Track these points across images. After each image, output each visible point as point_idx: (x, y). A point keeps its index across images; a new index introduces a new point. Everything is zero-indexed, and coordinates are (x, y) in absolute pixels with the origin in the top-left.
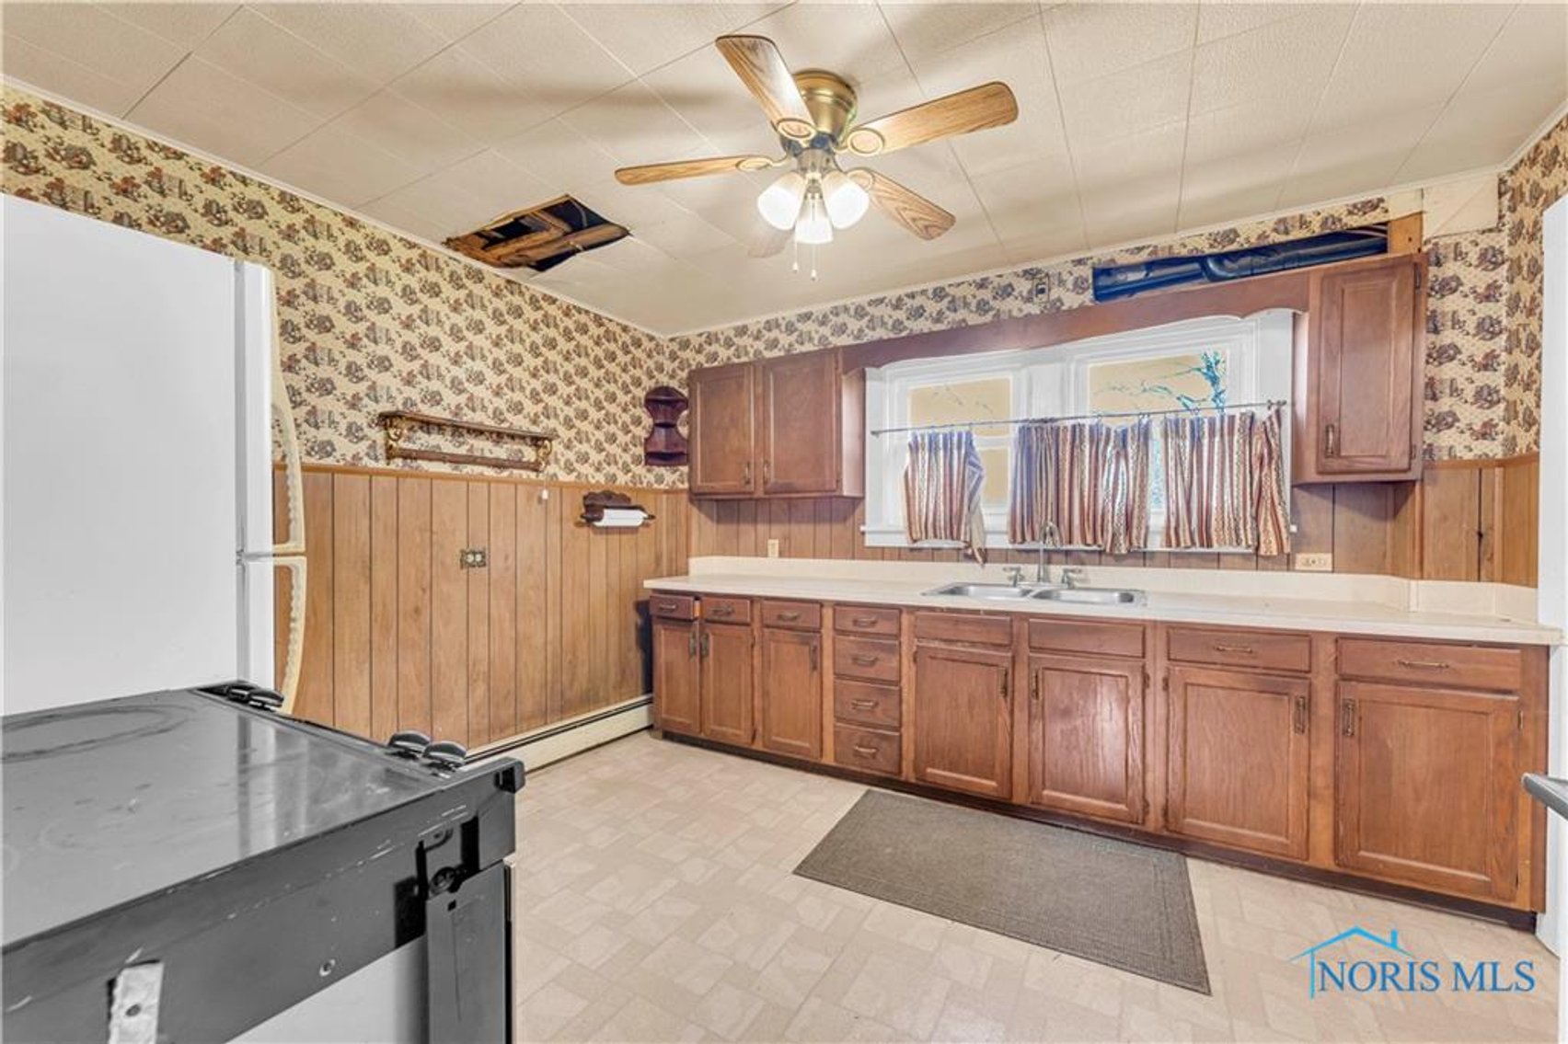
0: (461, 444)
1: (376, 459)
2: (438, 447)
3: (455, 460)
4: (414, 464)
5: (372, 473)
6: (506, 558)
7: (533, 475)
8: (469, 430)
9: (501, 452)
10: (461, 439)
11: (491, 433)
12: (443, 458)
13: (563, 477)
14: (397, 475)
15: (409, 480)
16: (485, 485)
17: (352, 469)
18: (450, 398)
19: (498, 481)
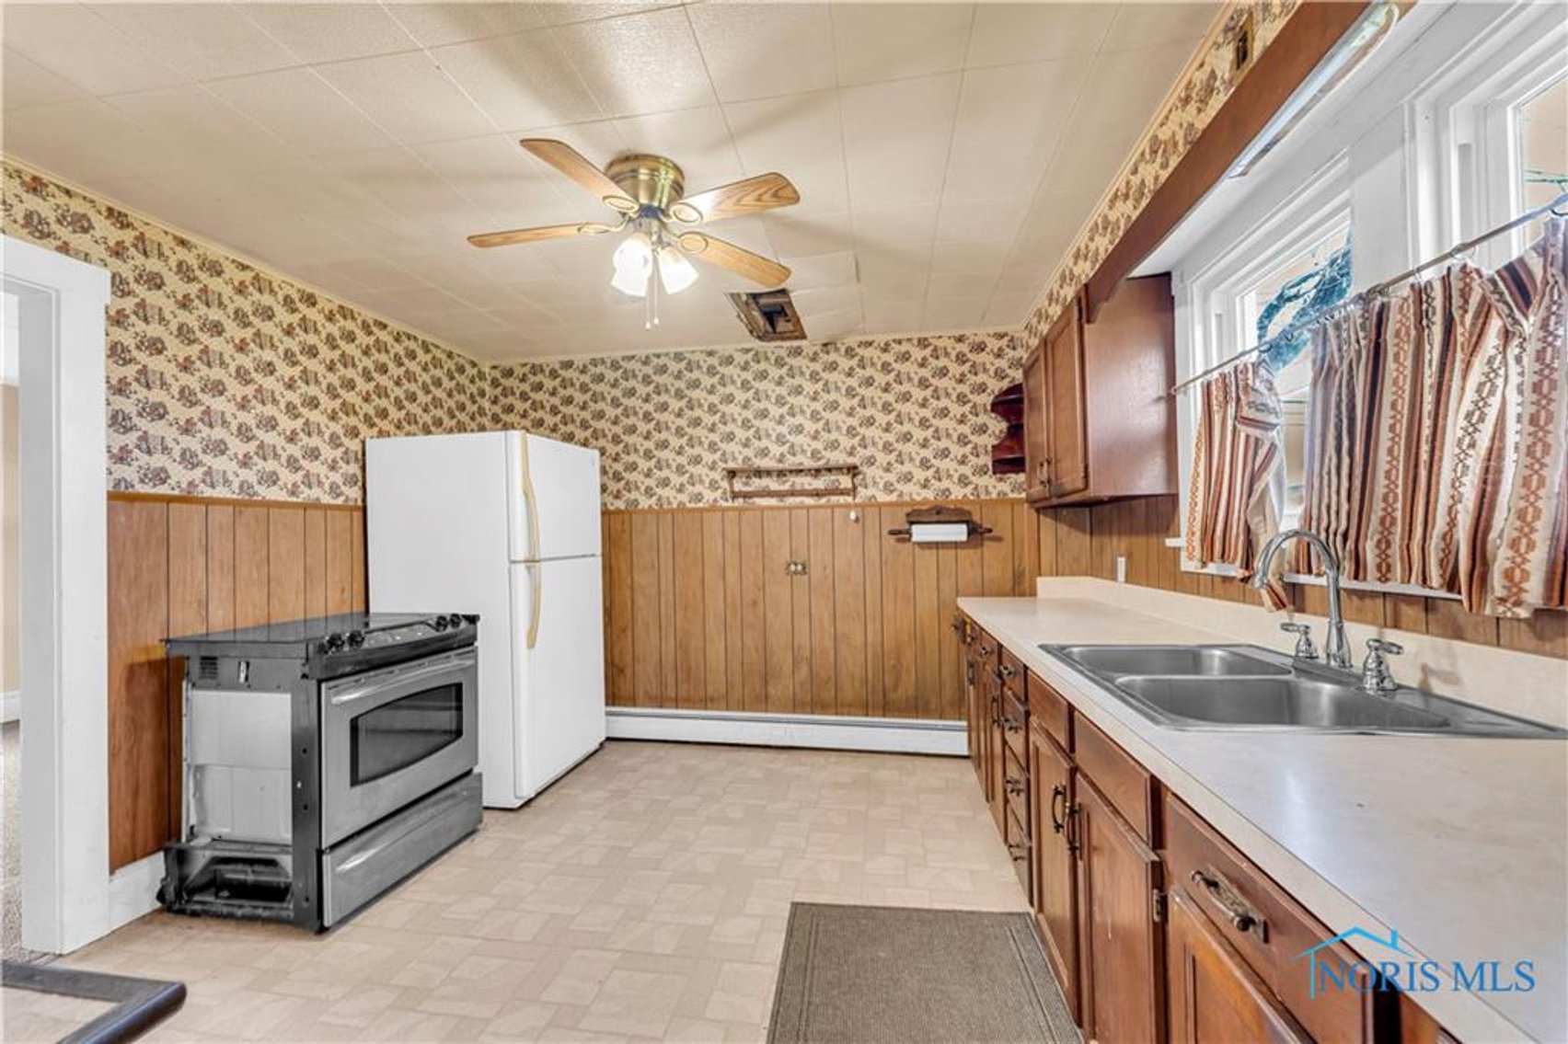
0: (784, 482)
1: (726, 500)
2: (767, 486)
3: (780, 495)
4: (751, 501)
5: (724, 510)
6: (825, 568)
7: (850, 499)
8: (791, 471)
9: (819, 483)
10: (784, 479)
11: (810, 470)
12: (770, 494)
13: (883, 497)
14: (740, 510)
15: (747, 513)
16: (805, 512)
17: (714, 508)
18: (776, 450)
19: (815, 507)
